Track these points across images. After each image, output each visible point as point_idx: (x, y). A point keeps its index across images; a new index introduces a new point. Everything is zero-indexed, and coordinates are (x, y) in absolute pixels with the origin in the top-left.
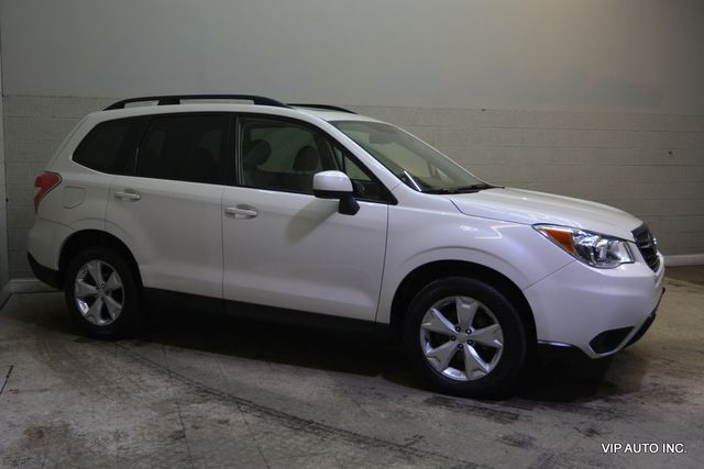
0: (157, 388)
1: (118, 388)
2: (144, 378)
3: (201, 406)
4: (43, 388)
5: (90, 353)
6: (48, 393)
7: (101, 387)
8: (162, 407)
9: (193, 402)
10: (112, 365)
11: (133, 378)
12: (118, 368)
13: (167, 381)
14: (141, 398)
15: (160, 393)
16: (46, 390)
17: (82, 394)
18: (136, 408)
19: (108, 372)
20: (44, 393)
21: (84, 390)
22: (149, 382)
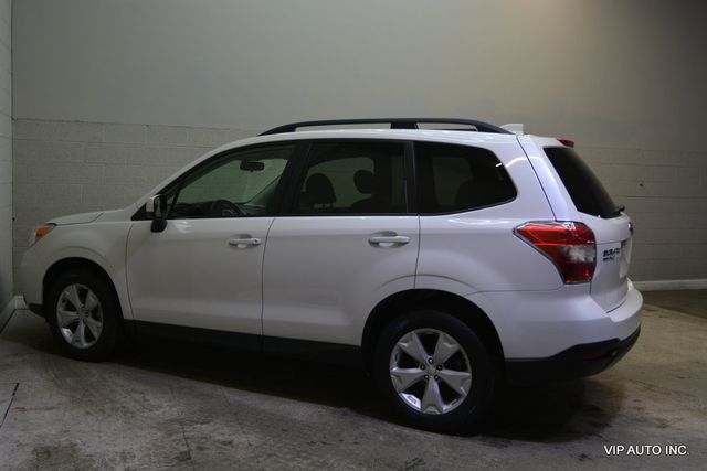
0: (160, 407)
1: (124, 407)
2: (147, 397)
3: (204, 426)
4: (49, 406)
5: (94, 371)
6: (54, 411)
7: (106, 406)
8: (167, 427)
9: (197, 423)
10: (116, 384)
11: (137, 397)
12: (122, 386)
13: (170, 401)
14: (146, 418)
15: (164, 413)
16: (52, 408)
17: (88, 413)
18: (141, 428)
19: (112, 391)
20: (51, 412)
21: (88, 409)
22: (152, 402)
